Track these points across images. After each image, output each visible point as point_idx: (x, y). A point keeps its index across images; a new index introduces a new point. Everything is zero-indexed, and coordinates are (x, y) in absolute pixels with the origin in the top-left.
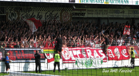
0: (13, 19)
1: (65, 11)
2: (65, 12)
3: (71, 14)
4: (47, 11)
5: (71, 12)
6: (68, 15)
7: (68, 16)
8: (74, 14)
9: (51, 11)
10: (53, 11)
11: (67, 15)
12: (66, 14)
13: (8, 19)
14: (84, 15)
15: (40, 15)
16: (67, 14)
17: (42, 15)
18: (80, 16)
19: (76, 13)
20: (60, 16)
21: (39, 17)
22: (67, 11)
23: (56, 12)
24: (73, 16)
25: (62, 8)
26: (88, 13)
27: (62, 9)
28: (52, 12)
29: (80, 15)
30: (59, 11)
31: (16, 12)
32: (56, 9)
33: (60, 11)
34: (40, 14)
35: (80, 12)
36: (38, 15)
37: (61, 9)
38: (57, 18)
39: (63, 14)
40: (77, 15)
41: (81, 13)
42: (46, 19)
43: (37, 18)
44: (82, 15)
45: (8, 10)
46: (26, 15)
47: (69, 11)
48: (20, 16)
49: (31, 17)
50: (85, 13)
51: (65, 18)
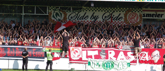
0: (59, 19)
1: (132, 12)
2: (131, 12)
3: (140, 16)
4: (105, 11)
5: (141, 13)
6: (137, 16)
7: (136, 17)
8: (145, 15)
9: (111, 11)
10: (114, 11)
11: (135, 16)
12: (133, 15)
13: (51, 19)
14: (161, 17)
15: (96, 16)
16: (135, 15)
17: (98, 16)
18: (154, 18)
19: (149, 14)
20: (123, 18)
21: (94, 18)
22: (135, 12)
23: (118, 13)
24: (143, 18)
25: (128, 9)
27: (127, 10)
28: (113, 13)
29: (155, 16)
30: (123, 11)
31: (62, 13)
32: (118, 10)
33: (125, 11)
34: (94, 15)
35: (155, 14)
36: (92, 15)
37: (126, 10)
38: (120, 19)
39: (128, 15)
40: (150, 17)
41: (156, 15)
42: (104, 20)
43: (91, 19)
44: (158, 17)
45: (52, 10)
46: (75, 16)
47: (138, 12)
48: (67, 17)
49: (83, 18)
50: (162, 15)
51: (132, 19)
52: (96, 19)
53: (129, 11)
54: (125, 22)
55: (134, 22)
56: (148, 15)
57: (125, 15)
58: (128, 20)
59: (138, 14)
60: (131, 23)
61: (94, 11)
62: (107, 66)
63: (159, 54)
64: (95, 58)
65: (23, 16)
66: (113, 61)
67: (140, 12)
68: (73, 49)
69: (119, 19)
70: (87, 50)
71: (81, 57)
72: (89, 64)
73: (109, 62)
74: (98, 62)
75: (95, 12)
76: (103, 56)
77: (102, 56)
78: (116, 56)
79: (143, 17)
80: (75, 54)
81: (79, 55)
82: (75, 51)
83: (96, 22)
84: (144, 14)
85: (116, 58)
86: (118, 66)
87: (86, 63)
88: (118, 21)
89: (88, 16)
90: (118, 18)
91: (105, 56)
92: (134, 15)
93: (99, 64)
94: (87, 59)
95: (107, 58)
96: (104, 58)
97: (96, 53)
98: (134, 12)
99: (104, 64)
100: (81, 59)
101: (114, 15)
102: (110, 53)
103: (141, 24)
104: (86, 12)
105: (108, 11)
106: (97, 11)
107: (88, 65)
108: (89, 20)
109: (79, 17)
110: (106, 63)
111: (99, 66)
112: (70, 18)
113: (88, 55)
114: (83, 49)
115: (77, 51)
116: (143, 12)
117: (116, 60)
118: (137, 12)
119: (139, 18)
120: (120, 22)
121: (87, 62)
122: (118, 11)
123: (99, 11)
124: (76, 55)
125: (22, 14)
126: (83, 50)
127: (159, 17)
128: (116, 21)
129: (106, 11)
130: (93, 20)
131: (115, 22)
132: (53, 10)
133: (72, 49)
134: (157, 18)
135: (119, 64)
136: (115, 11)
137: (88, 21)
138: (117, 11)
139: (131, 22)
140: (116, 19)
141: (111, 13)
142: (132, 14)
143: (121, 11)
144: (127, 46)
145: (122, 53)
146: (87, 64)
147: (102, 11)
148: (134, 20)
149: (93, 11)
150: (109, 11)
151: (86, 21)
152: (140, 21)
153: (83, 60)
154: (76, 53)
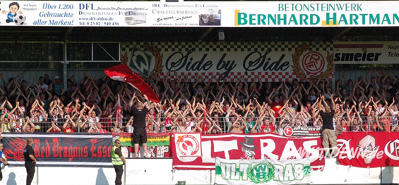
0: (144, 70)
1: (311, 49)
2: (308, 51)
4: (249, 50)
5: (331, 52)
6: (321, 59)
7: (319, 62)
8: (341, 56)
9: (263, 50)
10: (270, 50)
11: (316, 60)
12: (312, 58)
14: (376, 59)
15: (229, 62)
16: (317, 58)
17: (234, 62)
18: (361, 62)
19: (348, 54)
20: (291, 63)
21: (225, 66)
22: (318, 49)
23: (280, 53)
24: (335, 63)
25: (300, 43)
26: (391, 54)
27: (300, 46)
28: (266, 53)
29: (361, 58)
30: (290, 49)
32: (279, 46)
33: (293, 49)
34: (226, 60)
35: (362, 52)
36: (221, 60)
37: (296, 46)
38: (284, 68)
39: (301, 57)
40: (351, 60)
41: (365, 55)
42: (247, 70)
43: (217, 68)
44: (369, 60)
45: (127, 49)
46: (181, 60)
47: (325, 49)
48: (164, 63)
49: (199, 65)
50: (378, 55)
51: (310, 66)
52: (230, 69)
53: (303, 48)
54: (294, 74)
55: (315, 74)
56: (346, 56)
57: (296, 58)
58: (302, 68)
59: (325, 54)
60: (308, 76)
61: (225, 49)
62: (258, 175)
63: (373, 145)
64: (231, 158)
65: (65, 67)
66: (273, 163)
67: (328, 49)
68: (181, 139)
69: (281, 68)
70: (212, 140)
71: (200, 155)
72: (218, 170)
73: (263, 166)
74: (238, 165)
75: (228, 53)
76: (248, 153)
77: (246, 151)
78: (278, 151)
79: (335, 60)
80: (186, 149)
81: (195, 152)
82: (186, 142)
83: (229, 74)
84: (337, 55)
85: (277, 157)
86: (284, 173)
87: (211, 169)
88: (280, 71)
89: (211, 62)
90: (279, 65)
91: (254, 153)
92: (314, 56)
93: (241, 170)
94: (212, 160)
95: (258, 156)
96: (251, 157)
97: (233, 145)
98: (314, 49)
99: (252, 170)
100: (199, 161)
101: (269, 59)
102: (265, 145)
103: (331, 77)
104: (207, 52)
105: (256, 50)
106: (232, 49)
107: (216, 174)
108: (214, 70)
109: (190, 63)
110: (256, 168)
111: (241, 174)
112: (169, 66)
113: (215, 151)
114: (203, 137)
115: (189, 143)
116: (335, 49)
117: (279, 160)
118: (321, 49)
119: (326, 63)
120: (284, 73)
121: (214, 167)
122: (279, 49)
123: (236, 50)
124: (189, 152)
125: (62, 62)
126: (203, 140)
127: (372, 60)
128: (274, 71)
129: (253, 50)
130: (224, 70)
131: (273, 74)
132: (131, 49)
133: (179, 137)
134: (366, 62)
135: (285, 170)
136: (273, 49)
137: (211, 74)
138: (276, 49)
139: (308, 73)
140: (275, 68)
141: (263, 53)
142: (311, 54)
143: (286, 49)
144: (302, 128)
145: (290, 144)
146: (214, 172)
147: (242, 50)
148: (314, 68)
149: (222, 50)
150: (259, 50)
151: (207, 74)
152: (329, 69)
153: (203, 161)
154: (189, 147)
